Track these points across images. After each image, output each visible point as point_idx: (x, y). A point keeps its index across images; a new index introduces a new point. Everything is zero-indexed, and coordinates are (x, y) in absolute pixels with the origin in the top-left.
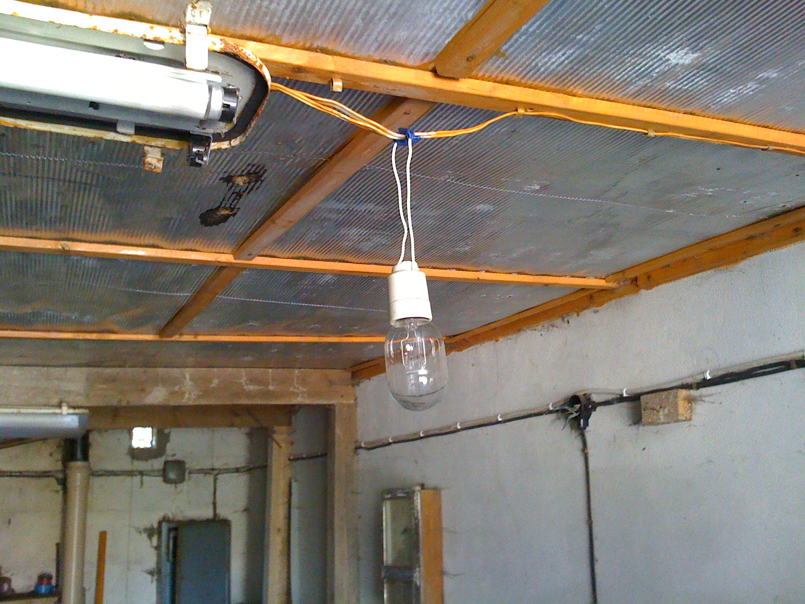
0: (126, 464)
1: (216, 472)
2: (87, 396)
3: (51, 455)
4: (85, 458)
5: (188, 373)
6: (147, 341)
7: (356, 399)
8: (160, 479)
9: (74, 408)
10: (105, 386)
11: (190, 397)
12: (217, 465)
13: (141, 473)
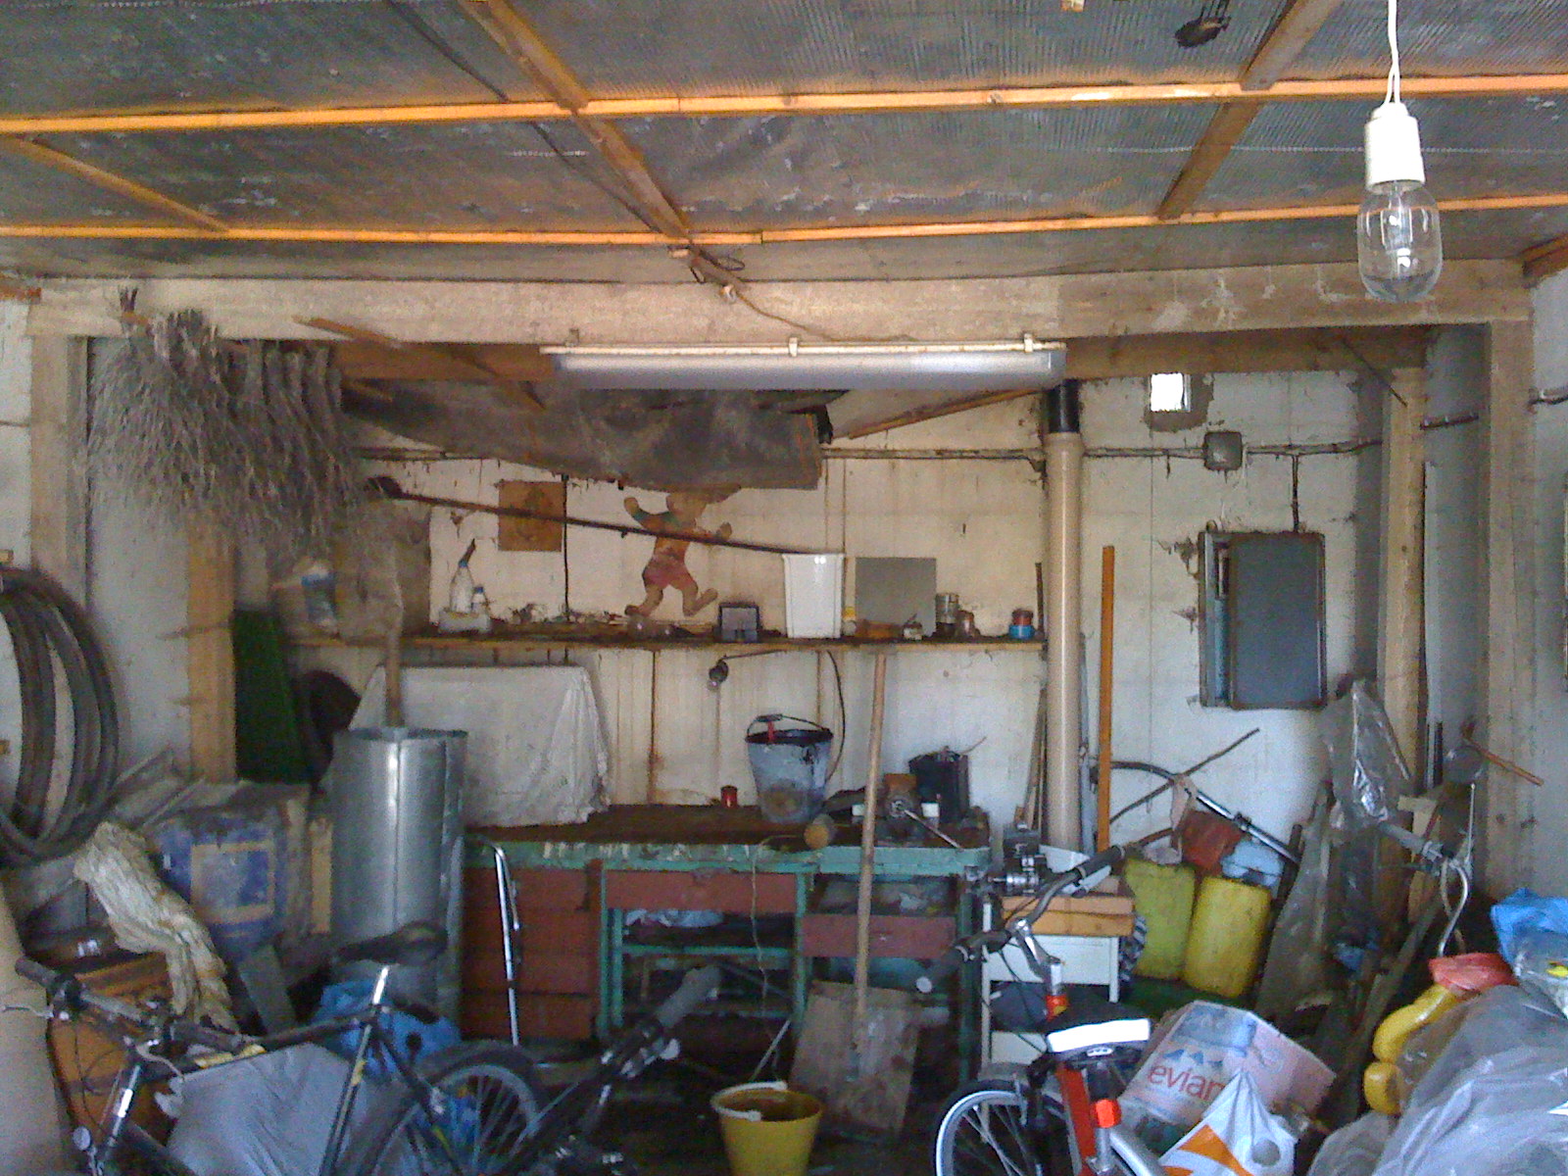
0: (1141, 438)
1: (1296, 452)
2: (1062, 320)
3: (1021, 423)
4: (1074, 426)
5: (1222, 275)
6: (1140, 227)
7: (1531, 313)
8: (1201, 462)
9: (1043, 341)
10: (1088, 305)
11: (1228, 316)
12: (1298, 439)
13: (1167, 453)
